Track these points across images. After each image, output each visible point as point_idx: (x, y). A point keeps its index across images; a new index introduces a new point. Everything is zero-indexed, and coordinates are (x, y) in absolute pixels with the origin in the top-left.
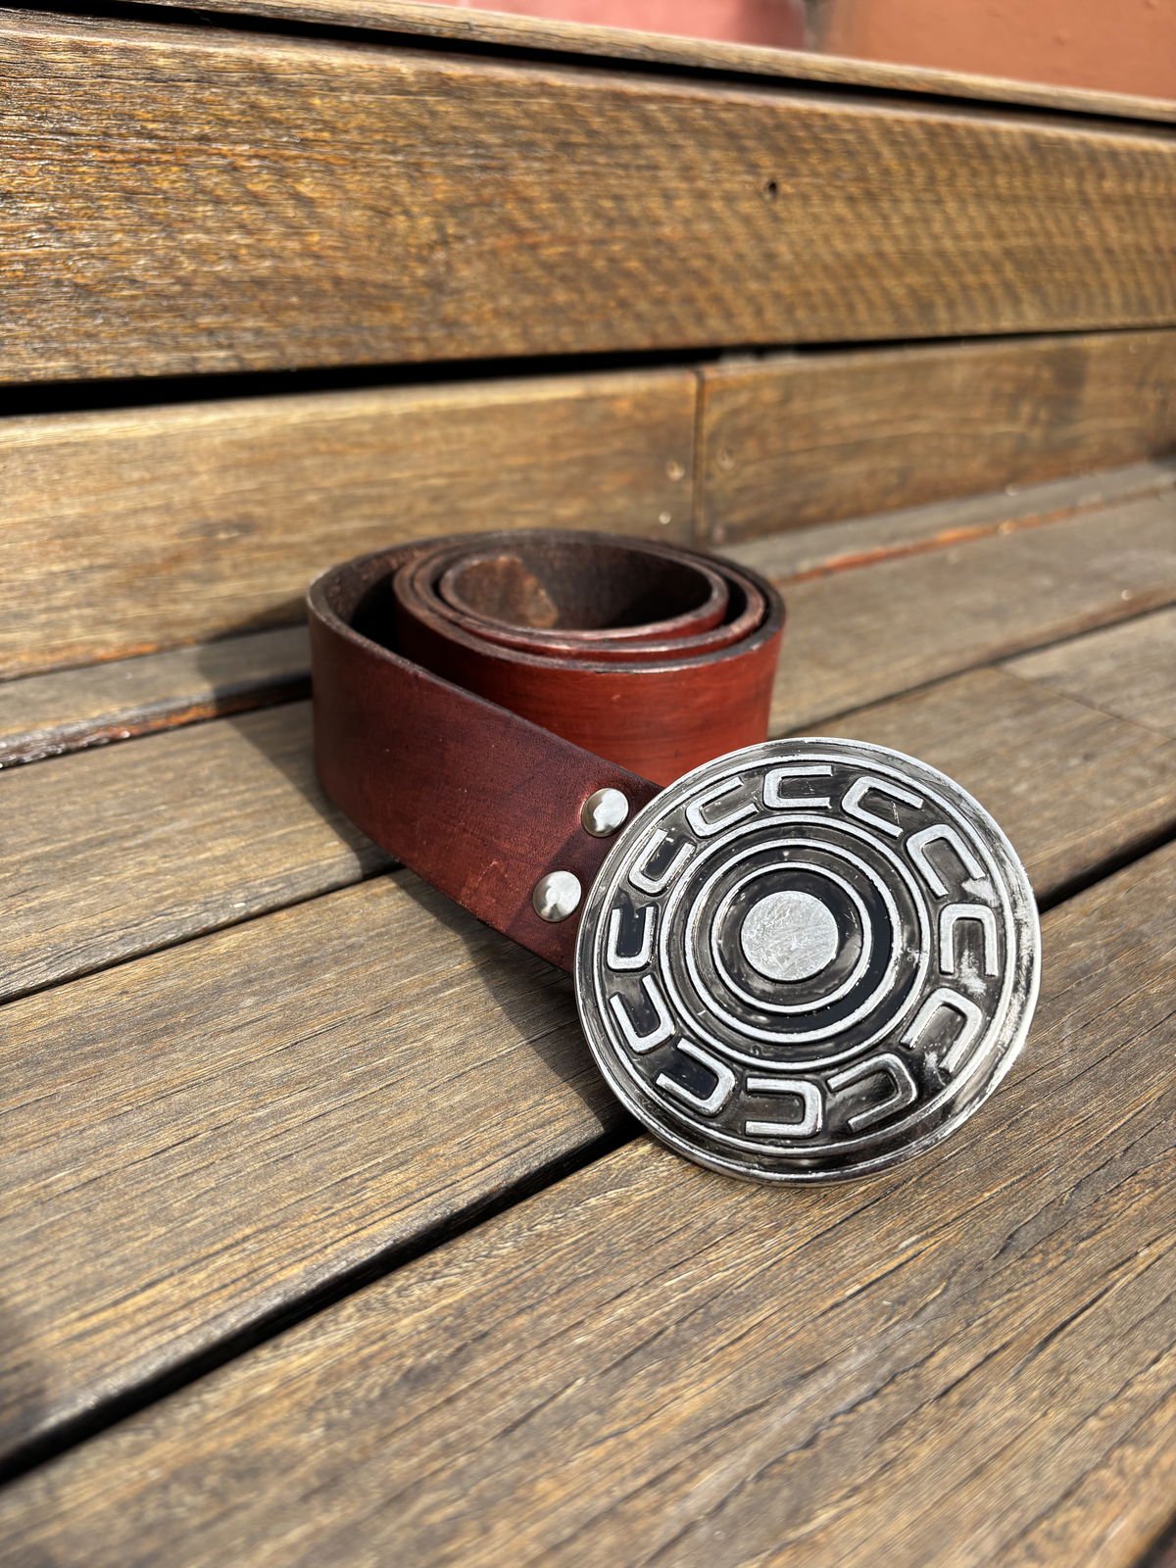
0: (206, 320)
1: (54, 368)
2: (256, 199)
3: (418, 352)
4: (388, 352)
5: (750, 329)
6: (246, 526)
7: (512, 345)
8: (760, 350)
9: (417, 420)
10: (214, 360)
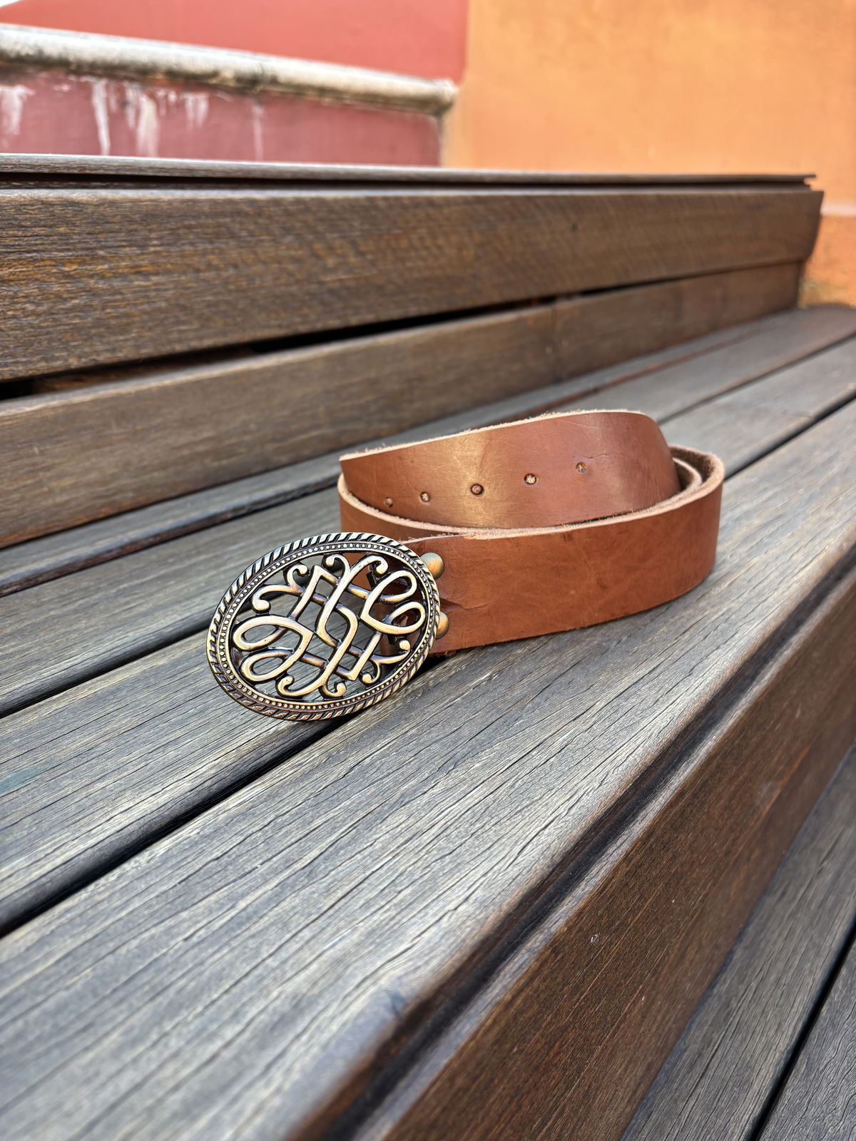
0: (412, 295)
1: (369, 318)
2: (427, 248)
3: (469, 304)
4: (460, 304)
5: (569, 286)
6: (421, 379)
7: (496, 298)
8: (569, 295)
9: (468, 332)
10: (413, 311)
